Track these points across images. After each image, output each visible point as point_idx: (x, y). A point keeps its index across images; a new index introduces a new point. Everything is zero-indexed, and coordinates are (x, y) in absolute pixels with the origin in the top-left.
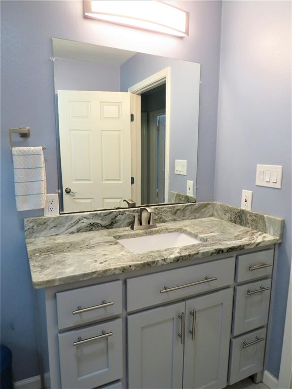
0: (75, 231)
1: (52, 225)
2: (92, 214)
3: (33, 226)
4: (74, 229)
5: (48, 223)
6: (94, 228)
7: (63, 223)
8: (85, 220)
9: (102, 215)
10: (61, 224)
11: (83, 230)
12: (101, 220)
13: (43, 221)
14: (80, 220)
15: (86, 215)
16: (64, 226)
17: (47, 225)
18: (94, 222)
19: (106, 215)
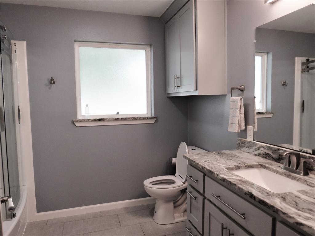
0: (257, 154)
1: (247, 145)
2: (267, 146)
3: (240, 143)
4: (257, 152)
5: (245, 143)
6: (267, 157)
7: (252, 146)
8: (262, 149)
9: (273, 149)
10: (251, 147)
11: (262, 156)
12: (272, 153)
13: (243, 141)
14: (260, 148)
15: (263, 145)
16: (252, 149)
17: (245, 144)
18: (268, 152)
19: (275, 150)
